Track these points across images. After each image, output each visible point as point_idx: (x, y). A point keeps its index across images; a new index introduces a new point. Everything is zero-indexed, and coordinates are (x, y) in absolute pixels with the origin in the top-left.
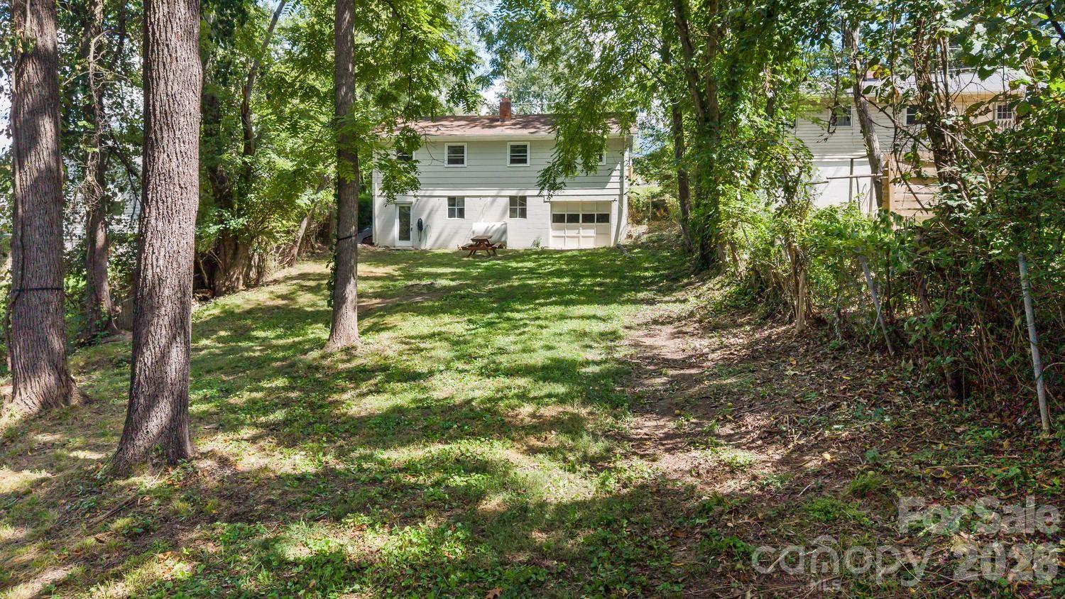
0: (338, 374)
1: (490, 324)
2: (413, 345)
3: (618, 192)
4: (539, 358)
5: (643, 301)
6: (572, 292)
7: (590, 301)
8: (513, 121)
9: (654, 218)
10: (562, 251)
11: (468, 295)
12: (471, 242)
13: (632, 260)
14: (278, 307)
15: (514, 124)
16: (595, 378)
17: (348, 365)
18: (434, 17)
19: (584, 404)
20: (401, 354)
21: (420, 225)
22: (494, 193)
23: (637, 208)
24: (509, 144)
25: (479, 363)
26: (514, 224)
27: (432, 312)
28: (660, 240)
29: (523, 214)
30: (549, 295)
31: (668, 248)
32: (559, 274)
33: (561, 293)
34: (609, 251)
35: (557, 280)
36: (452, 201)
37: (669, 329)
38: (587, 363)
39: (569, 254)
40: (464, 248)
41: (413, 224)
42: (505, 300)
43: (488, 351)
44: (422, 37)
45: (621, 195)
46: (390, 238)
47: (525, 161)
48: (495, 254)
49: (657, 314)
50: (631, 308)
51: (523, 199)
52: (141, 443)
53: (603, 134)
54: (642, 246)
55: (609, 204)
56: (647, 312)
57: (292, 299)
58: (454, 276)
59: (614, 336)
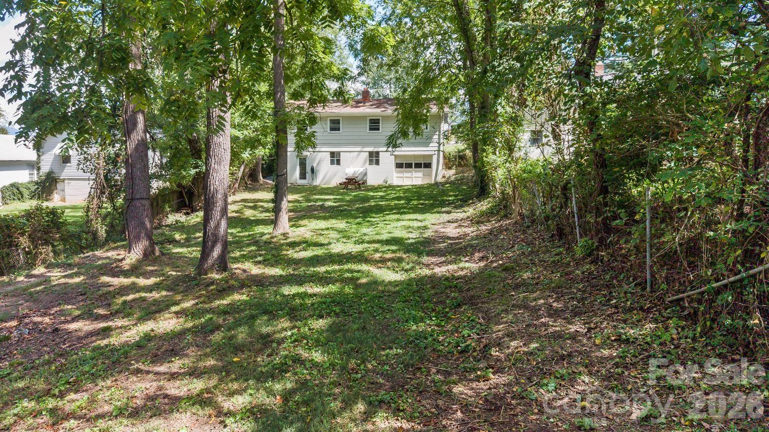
0: (282, 245)
1: (359, 224)
2: (319, 232)
3: (436, 148)
4: (385, 237)
5: (444, 212)
6: (405, 208)
7: (414, 213)
8: (371, 103)
9: (460, 165)
10: (402, 186)
11: (345, 210)
12: (345, 180)
13: (443, 191)
14: (234, 217)
15: (371, 105)
16: (412, 244)
17: (285, 241)
18: (326, 48)
19: (405, 253)
20: (312, 236)
21: (312, 170)
22: (359, 149)
23: (449, 159)
24: (368, 118)
25: (354, 239)
26: (372, 170)
27: (325, 218)
28: (462, 179)
29: (377, 163)
30: (392, 209)
31: (466, 184)
32: (399, 198)
33: (399, 209)
34: (431, 185)
35: (397, 202)
36: (333, 154)
37: (456, 224)
38: (409, 238)
39: (406, 187)
40: (341, 184)
41: (308, 169)
42: (366, 212)
43: (358, 235)
44: (319, 60)
45: (439, 151)
46: (294, 178)
47: (378, 129)
48: (360, 188)
49: (450, 218)
50: (437, 215)
51: (378, 153)
52: (210, 261)
53: (427, 112)
54: (452, 183)
55: (431, 156)
56: (446, 217)
57: (242, 213)
58: (335, 200)
59: (425, 228)
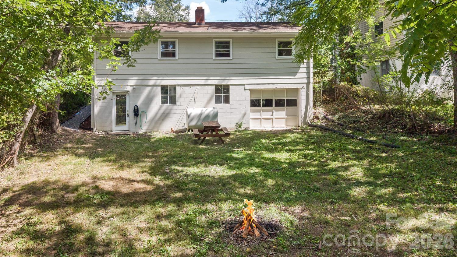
3: (305, 81)
21: (136, 112)
22: (202, 82)
24: (214, 41)
26: (221, 108)
29: (227, 100)
36: (165, 90)
41: (130, 110)
45: (308, 84)
47: (228, 55)
51: (227, 87)
55: (297, 91)
